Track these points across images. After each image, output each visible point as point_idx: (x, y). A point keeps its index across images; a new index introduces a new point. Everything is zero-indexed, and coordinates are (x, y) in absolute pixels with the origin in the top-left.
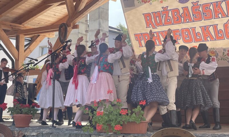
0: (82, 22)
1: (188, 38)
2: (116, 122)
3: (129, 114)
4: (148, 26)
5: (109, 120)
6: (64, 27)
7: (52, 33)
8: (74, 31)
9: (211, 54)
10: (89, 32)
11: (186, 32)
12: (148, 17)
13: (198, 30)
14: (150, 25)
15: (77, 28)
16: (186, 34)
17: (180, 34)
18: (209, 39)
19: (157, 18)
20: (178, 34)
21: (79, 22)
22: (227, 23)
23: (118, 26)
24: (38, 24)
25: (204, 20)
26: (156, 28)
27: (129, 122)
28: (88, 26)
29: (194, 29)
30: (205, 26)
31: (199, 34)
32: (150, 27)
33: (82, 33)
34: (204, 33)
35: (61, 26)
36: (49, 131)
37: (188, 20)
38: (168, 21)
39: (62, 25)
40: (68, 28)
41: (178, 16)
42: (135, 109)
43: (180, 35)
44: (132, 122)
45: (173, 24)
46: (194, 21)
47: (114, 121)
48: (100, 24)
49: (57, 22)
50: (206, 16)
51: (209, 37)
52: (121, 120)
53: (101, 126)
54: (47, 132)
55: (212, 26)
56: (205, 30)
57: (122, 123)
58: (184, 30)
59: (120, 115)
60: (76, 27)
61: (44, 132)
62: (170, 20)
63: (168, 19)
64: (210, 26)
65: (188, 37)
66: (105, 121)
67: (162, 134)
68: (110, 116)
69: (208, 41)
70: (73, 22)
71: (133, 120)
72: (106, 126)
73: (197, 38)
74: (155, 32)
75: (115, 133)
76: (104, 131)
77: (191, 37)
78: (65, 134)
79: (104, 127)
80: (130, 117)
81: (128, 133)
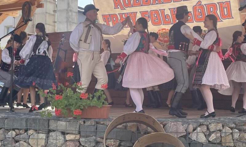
0: (49, 2)
1: (157, 21)
2: (77, 106)
3: (91, 98)
4: (116, 7)
5: (69, 104)
6: (28, 5)
7: (15, 11)
8: (38, 11)
10: (57, 12)
11: (155, 14)
13: (168, 12)
14: (119, 6)
15: (42, 7)
16: (155, 16)
17: (149, 16)
20: (147, 16)
22: (196, 5)
25: (174, 2)
26: (125, 9)
27: (90, 107)
28: (56, 6)
29: (163, 11)
30: (174, 9)
31: (167, 16)
32: (119, 8)
33: (50, 13)
34: (173, 15)
35: (24, 5)
36: (5, 116)
37: (157, 2)
38: (137, 2)
39: (26, 3)
40: (32, 7)
42: (96, 93)
43: (149, 17)
44: (93, 106)
45: (142, 6)
46: (163, 3)
47: (74, 105)
48: (68, 4)
52: (81, 104)
53: (60, 111)
54: (2, 117)
56: (174, 12)
57: (82, 108)
58: (153, 12)
59: (81, 99)
60: (40, 6)
62: (139, 1)
63: (137, 0)
65: (157, 19)
66: (65, 105)
67: (124, 119)
68: (70, 100)
70: (37, 0)
72: (65, 111)
73: (166, 21)
74: (124, 14)
75: (75, 118)
76: (63, 116)
77: (160, 19)
78: (22, 119)
79: (63, 111)
80: (91, 101)
81: (89, 118)
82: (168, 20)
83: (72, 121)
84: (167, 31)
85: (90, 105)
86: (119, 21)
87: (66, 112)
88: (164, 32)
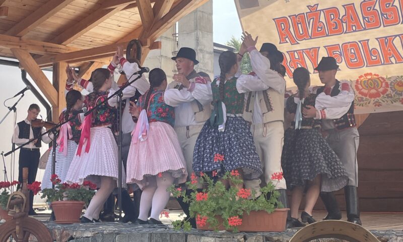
0: (166, 37)
1: (356, 60)
2: (232, 211)
4: (283, 41)
5: (218, 208)
6: (135, 46)
8: (152, 53)
9: (398, 86)
11: (351, 49)
12: (282, 25)
13: (374, 45)
14: (287, 39)
15: (158, 48)
16: (351, 53)
17: (341, 53)
18: (393, 60)
19: (299, 25)
20: (338, 52)
21: (161, 37)
23: (230, 42)
24: (90, 43)
25: (384, 26)
26: (298, 43)
27: (253, 211)
28: (177, 44)
29: (365, 43)
30: (386, 38)
31: (375, 52)
32: (287, 42)
33: (166, 57)
34: (384, 49)
35: (130, 46)
36: (114, 229)
37: (354, 28)
38: (319, 29)
39: (132, 43)
40: (143, 49)
41: (336, 20)
42: (264, 188)
43: (341, 55)
44: (259, 210)
45: (328, 36)
46: (365, 29)
47: (227, 210)
48: (197, 40)
49: (122, 38)
50: (387, 18)
51: (393, 56)
52: (240, 208)
53: (205, 219)
54: (111, 232)
55: (398, 37)
56: (386, 44)
57: (241, 213)
58: (349, 46)
60: (155, 45)
61: (105, 231)
62: (321, 28)
63: (318, 27)
64: (396, 36)
65: (356, 58)
66: (212, 209)
67: (314, 232)
68: (221, 201)
69: (392, 63)
70: (150, 37)
71: (260, 208)
72: (213, 219)
73: (372, 59)
74: (296, 51)
75: (230, 231)
76: (210, 227)
77: (360, 58)
78: (143, 234)
79: (210, 220)
80: (256, 203)
81: (253, 230)
82: (375, 58)
83: (225, 236)
84: (375, 77)
85: (253, 209)
86: (288, 64)
87: (214, 221)
88: (369, 79)
